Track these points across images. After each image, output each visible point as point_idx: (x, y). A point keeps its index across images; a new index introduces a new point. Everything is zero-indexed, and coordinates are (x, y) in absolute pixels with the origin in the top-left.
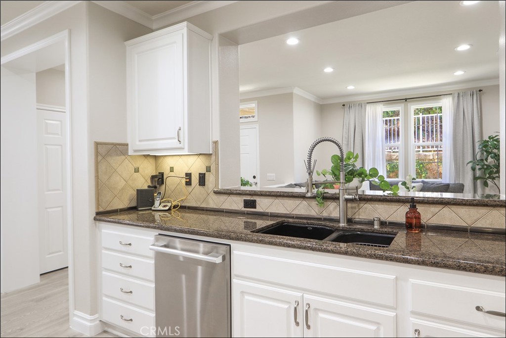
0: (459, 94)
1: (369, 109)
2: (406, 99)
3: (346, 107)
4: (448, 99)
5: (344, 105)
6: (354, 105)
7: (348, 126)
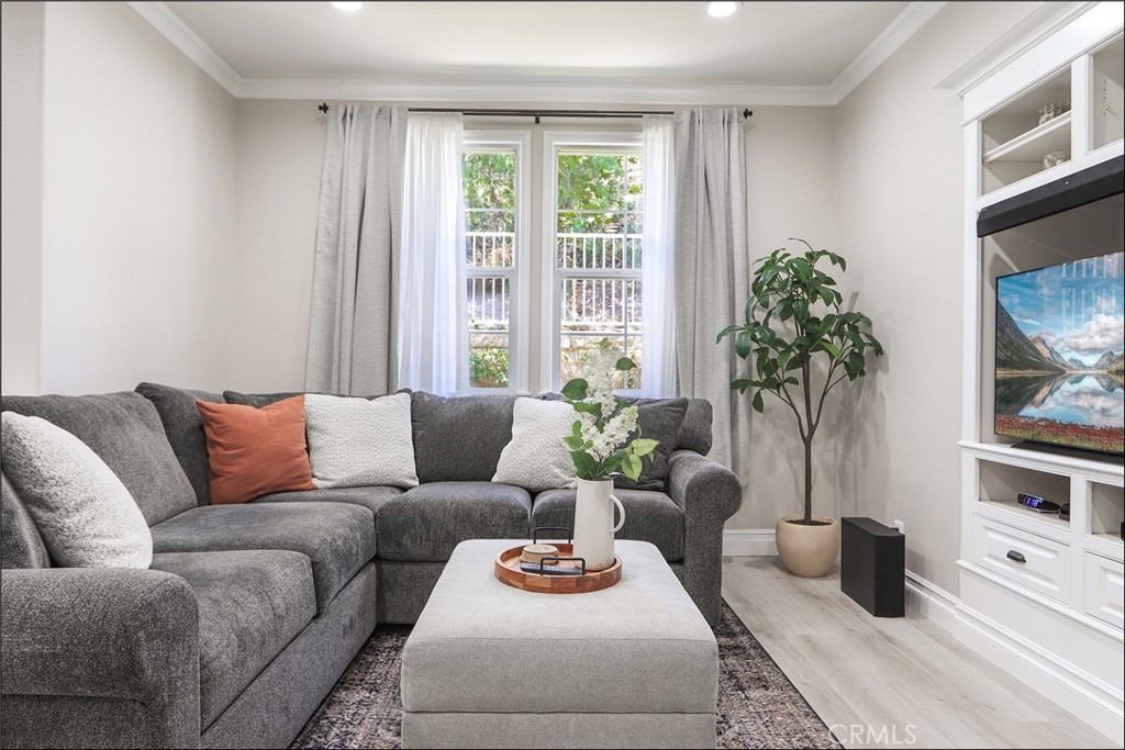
0: (693, 114)
1: (417, 133)
2: (537, 115)
3: (334, 117)
4: (661, 129)
5: (324, 108)
6: (361, 109)
7: (336, 185)
